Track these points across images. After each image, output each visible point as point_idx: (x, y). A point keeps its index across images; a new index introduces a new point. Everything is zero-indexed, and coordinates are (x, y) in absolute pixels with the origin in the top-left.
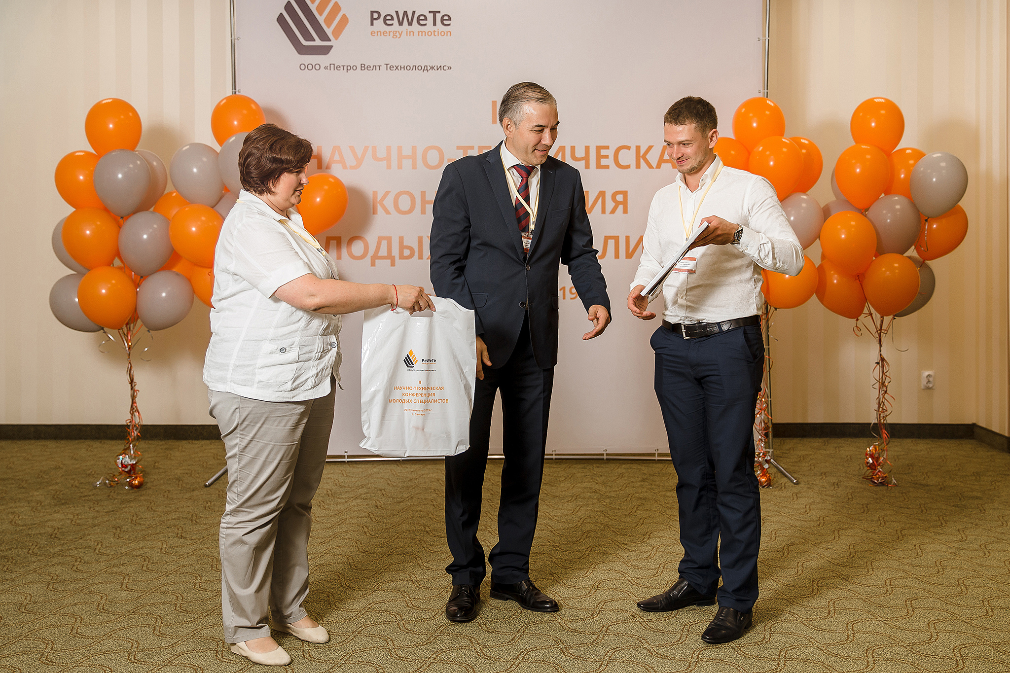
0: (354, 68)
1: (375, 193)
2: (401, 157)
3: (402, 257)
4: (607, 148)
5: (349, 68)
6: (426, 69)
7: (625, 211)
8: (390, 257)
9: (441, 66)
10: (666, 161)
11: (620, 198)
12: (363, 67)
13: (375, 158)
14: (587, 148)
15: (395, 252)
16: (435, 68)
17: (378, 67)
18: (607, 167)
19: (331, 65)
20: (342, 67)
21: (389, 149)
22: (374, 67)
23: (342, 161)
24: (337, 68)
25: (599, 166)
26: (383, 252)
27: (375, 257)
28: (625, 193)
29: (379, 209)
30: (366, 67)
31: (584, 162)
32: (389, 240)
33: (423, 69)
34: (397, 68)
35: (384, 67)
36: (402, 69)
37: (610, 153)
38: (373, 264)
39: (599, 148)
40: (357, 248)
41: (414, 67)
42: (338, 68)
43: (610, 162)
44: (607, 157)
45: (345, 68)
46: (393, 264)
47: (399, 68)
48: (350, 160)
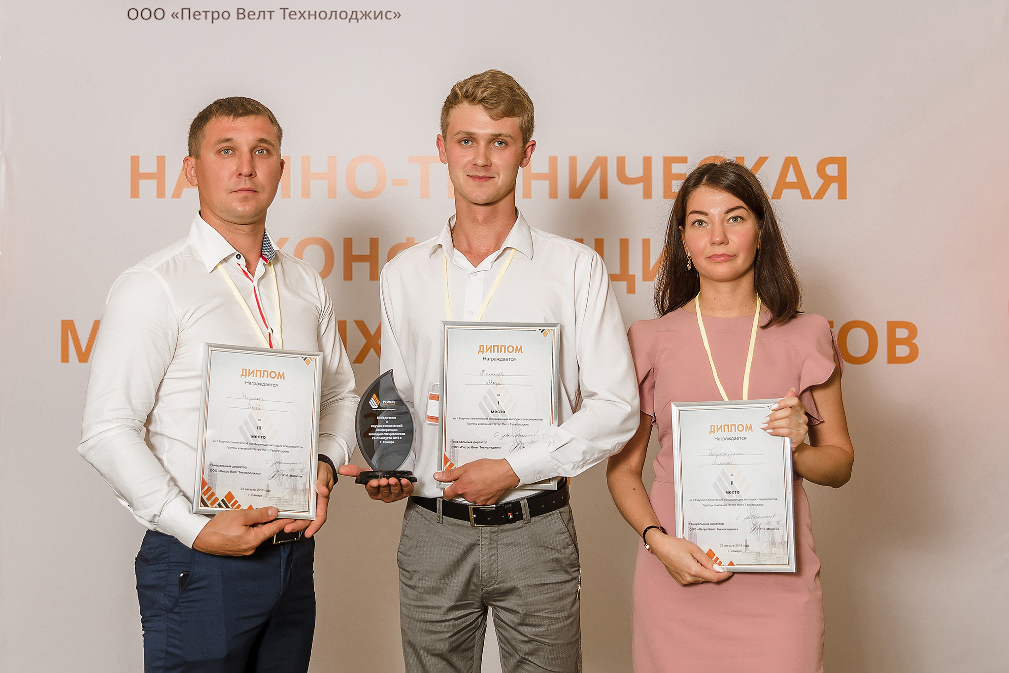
0: (224, 15)
2: (307, 176)
5: (216, 16)
6: (354, 17)
9: (381, 12)
10: (791, 186)
12: (241, 14)
14: (647, 161)
16: (372, 15)
17: (267, 15)
19: (184, 11)
20: (203, 14)
22: (262, 13)
24: (194, 15)
25: (668, 193)
30: (246, 14)
31: (640, 186)
33: (349, 17)
34: (302, 15)
35: (278, 14)
36: (312, 17)
39: (668, 162)
41: (334, 13)
42: (196, 15)
45: (209, 15)
47: (306, 15)
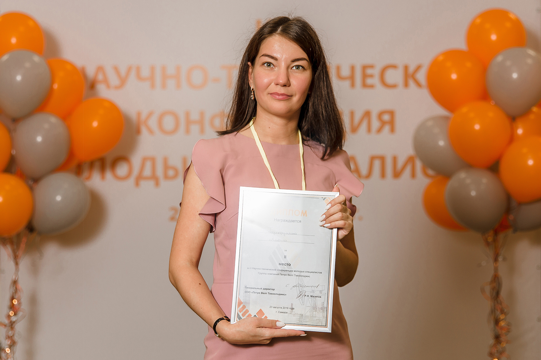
1: (139, 114)
2: (165, 77)
3: (166, 177)
4: (372, 67)
7: (392, 130)
8: (154, 177)
11: (386, 117)
13: (139, 77)
15: (160, 172)
18: (372, 86)
21: (153, 69)
23: (106, 81)
25: (365, 85)
26: (147, 172)
27: (139, 178)
28: (392, 113)
29: (144, 130)
32: (153, 160)
37: (376, 72)
38: (137, 184)
39: (365, 68)
40: (122, 170)
43: (375, 81)
44: (371, 76)
46: (157, 184)
48: (114, 80)
